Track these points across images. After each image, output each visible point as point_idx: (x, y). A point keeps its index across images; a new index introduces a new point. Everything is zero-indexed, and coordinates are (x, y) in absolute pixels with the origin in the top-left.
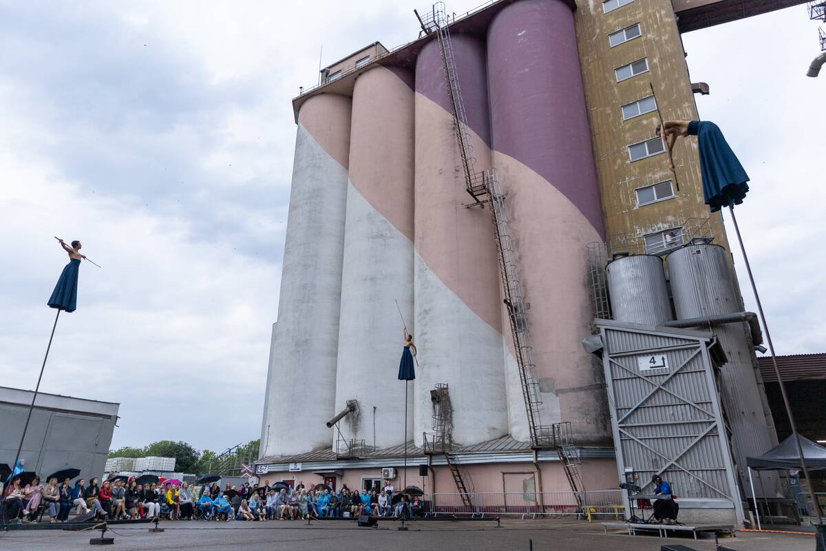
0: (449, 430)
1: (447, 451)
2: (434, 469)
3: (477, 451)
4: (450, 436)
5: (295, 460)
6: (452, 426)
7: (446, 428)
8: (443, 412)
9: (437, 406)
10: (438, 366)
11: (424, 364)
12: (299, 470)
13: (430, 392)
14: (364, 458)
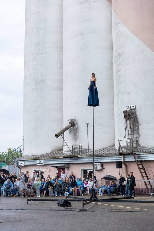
0: (137, 137)
1: (135, 152)
2: (127, 164)
4: (137, 142)
5: (39, 158)
6: (139, 135)
7: (135, 136)
8: (132, 125)
9: (128, 122)
10: (129, 93)
11: (119, 93)
12: (42, 164)
13: (123, 111)
14: (81, 156)
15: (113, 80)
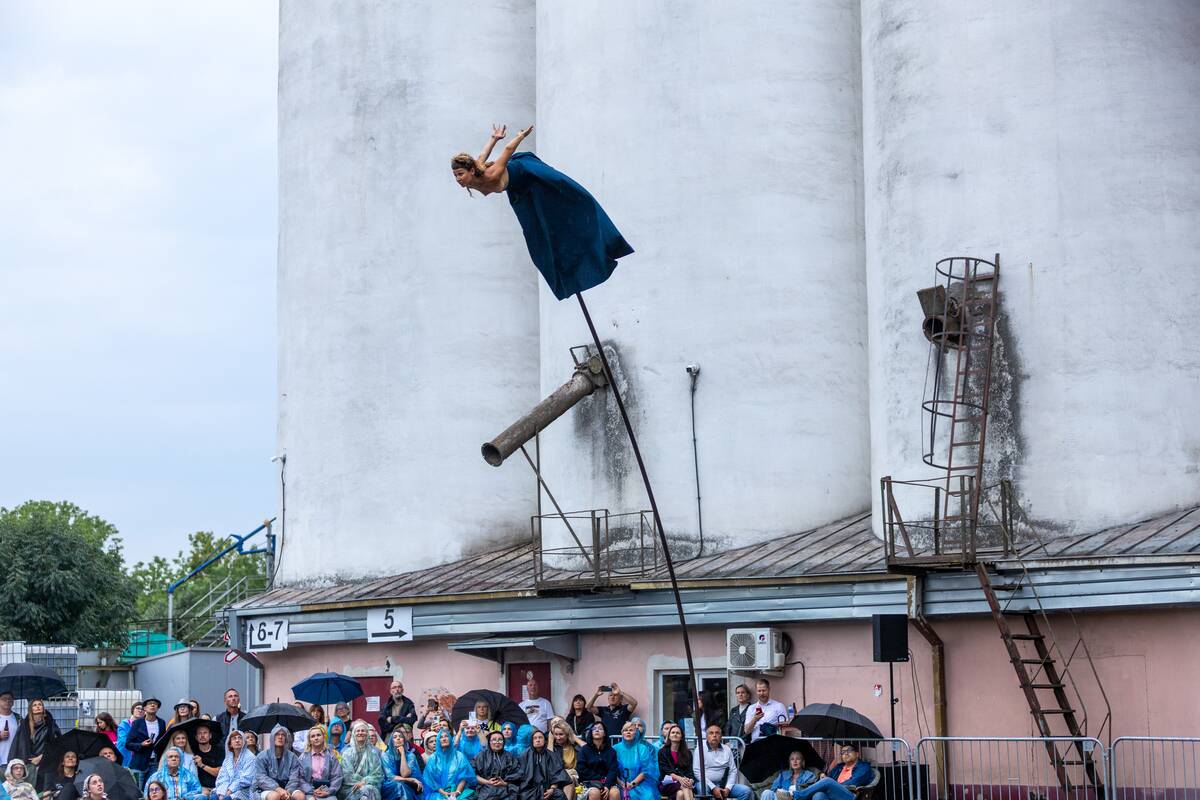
0: (1005, 463)
1: (990, 554)
2: (944, 634)
3: (1123, 553)
4: (1009, 491)
5: (387, 597)
6: (1021, 445)
8: (977, 382)
9: (952, 360)
10: (955, 176)
11: (894, 172)
12: (404, 638)
13: (918, 293)
14: (651, 586)
15: (857, 86)
